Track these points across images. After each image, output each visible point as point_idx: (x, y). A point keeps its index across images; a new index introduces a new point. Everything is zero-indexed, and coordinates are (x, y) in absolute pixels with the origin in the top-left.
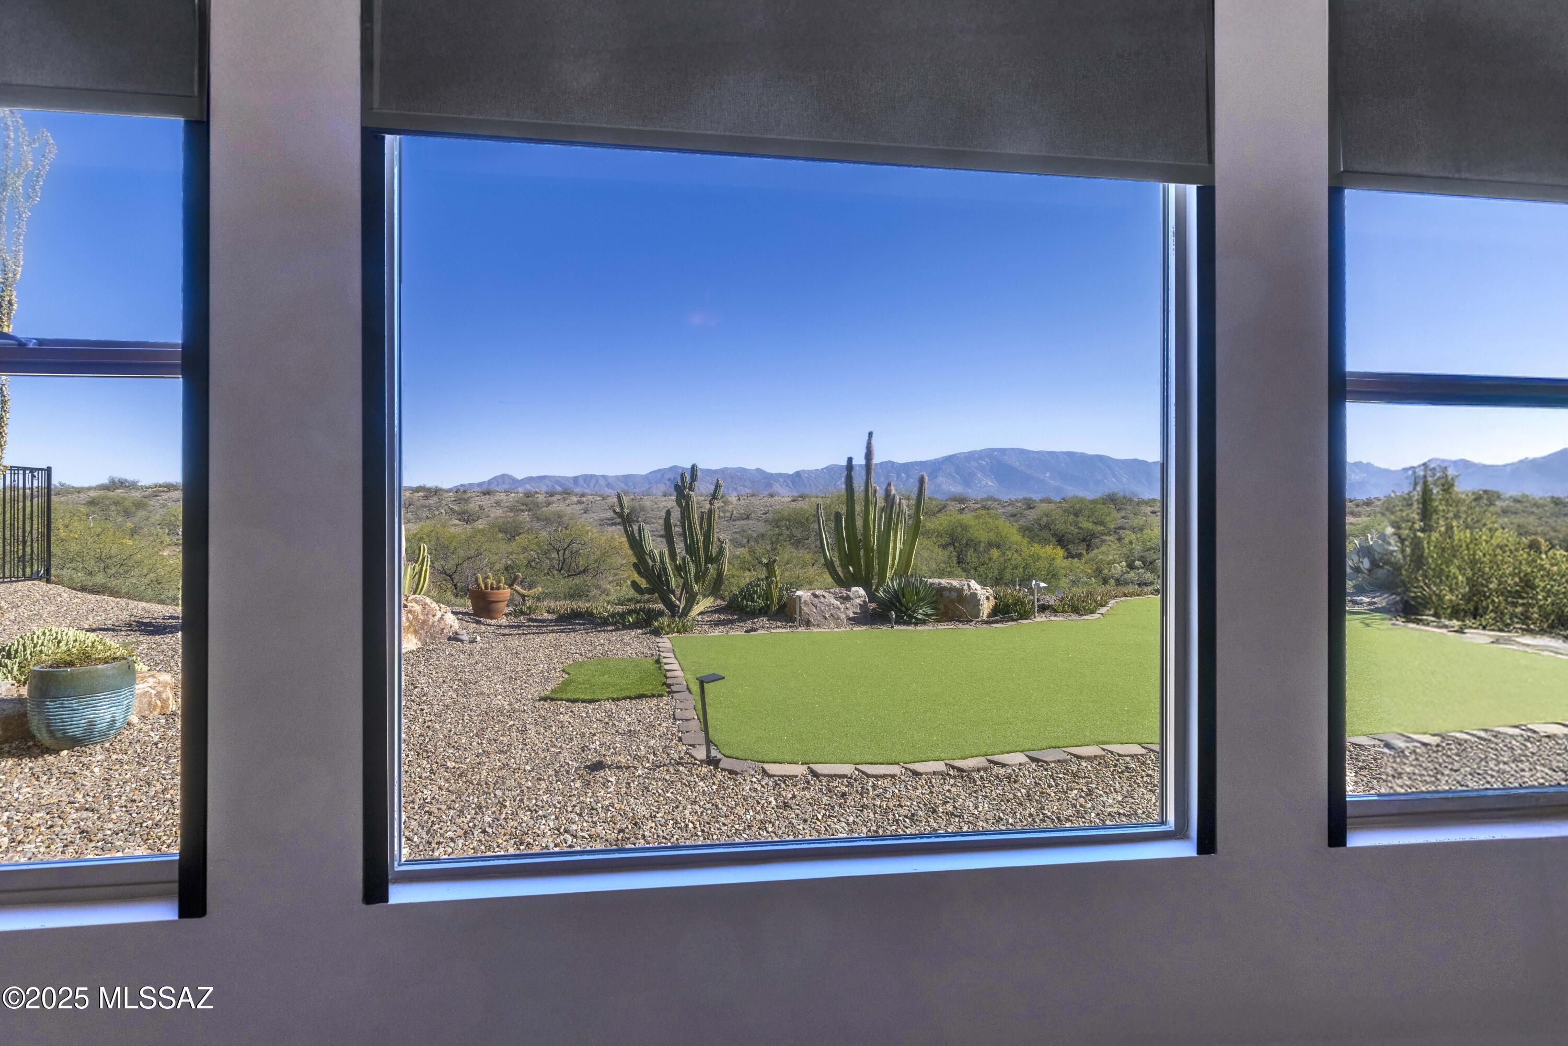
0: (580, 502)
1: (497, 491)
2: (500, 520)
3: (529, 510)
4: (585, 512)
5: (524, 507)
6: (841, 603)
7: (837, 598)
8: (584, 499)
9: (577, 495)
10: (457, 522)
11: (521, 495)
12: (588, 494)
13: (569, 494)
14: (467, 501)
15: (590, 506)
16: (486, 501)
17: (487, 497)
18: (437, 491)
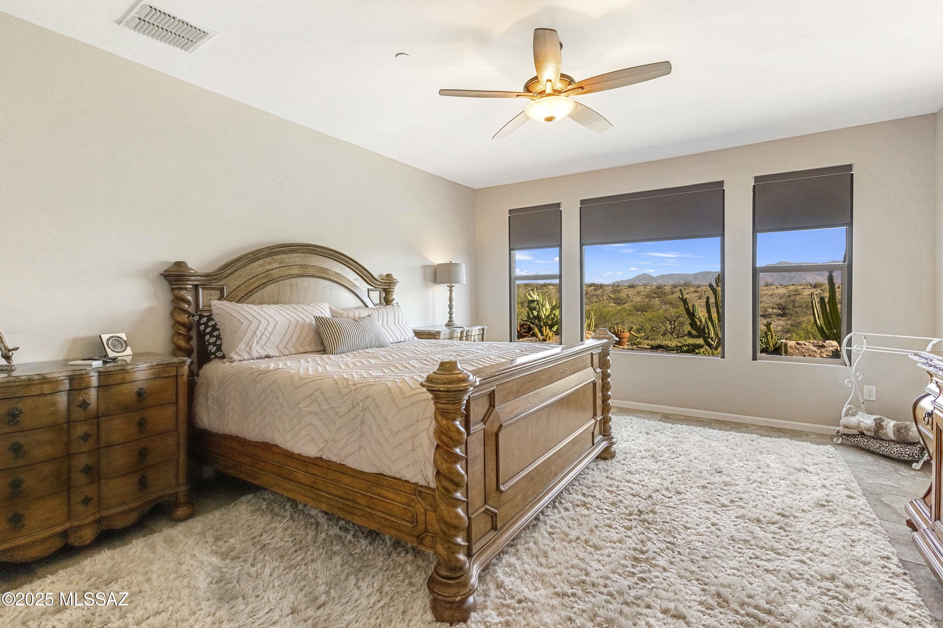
0: (696, 292)
1: (639, 285)
2: (639, 304)
3: (659, 297)
4: (699, 298)
5: (655, 295)
6: (818, 349)
7: (815, 346)
8: (699, 289)
9: (694, 286)
10: (613, 304)
11: (654, 287)
12: (702, 286)
13: (688, 286)
14: (619, 291)
15: (703, 294)
16: (631, 292)
17: (632, 289)
18: (601, 286)
